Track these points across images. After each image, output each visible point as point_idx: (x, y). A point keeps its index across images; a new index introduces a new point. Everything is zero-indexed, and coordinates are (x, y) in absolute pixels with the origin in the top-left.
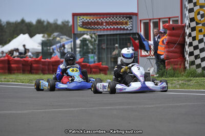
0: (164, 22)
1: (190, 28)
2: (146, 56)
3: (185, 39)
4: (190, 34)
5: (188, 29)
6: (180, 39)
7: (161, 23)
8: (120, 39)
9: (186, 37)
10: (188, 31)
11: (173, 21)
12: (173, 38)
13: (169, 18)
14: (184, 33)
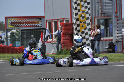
0: (60, 22)
1: (76, 25)
2: (50, 42)
3: (73, 32)
4: (76, 28)
5: (75, 25)
6: (70, 31)
7: (59, 22)
8: (34, 32)
9: (74, 30)
10: (75, 27)
11: (66, 21)
12: (66, 31)
13: (64, 19)
14: (73, 28)
